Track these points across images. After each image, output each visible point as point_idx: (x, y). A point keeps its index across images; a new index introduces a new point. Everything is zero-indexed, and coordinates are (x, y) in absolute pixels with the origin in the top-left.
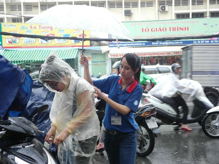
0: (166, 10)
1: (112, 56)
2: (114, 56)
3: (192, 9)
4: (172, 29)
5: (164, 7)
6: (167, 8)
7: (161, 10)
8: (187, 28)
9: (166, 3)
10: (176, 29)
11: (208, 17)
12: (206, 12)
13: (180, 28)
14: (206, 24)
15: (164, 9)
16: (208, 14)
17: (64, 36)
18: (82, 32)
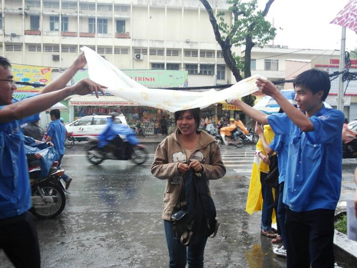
0: (141, 58)
1: (72, 103)
2: (75, 103)
3: (167, 59)
4: (137, 79)
5: (139, 56)
6: (142, 56)
7: (136, 59)
8: (152, 78)
9: (141, 52)
10: (142, 79)
11: (182, 69)
12: (181, 64)
13: (146, 78)
14: (171, 76)
15: (139, 58)
16: (182, 66)
17: (23, 80)
18: (43, 77)
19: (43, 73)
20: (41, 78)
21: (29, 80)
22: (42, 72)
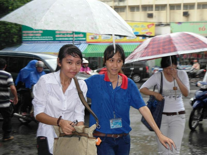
20: (147, 31)
21: (138, 33)
22: (148, 27)
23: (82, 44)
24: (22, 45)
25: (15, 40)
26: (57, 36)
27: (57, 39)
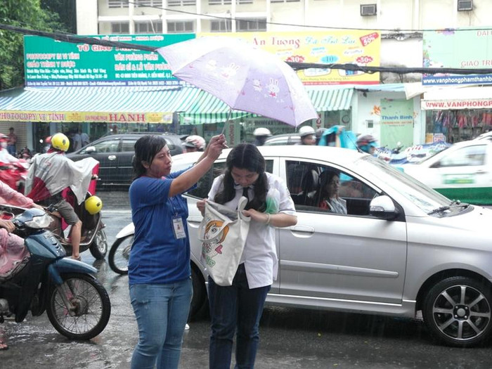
1: (429, 105)
2: (434, 105)
17: (323, 60)
18: (364, 52)
19: (363, 44)
20: (359, 55)
21: (336, 59)
22: (362, 42)
23: (185, 89)
24: (25, 92)
25: (6, 77)
26: (117, 67)
27: (117, 76)
